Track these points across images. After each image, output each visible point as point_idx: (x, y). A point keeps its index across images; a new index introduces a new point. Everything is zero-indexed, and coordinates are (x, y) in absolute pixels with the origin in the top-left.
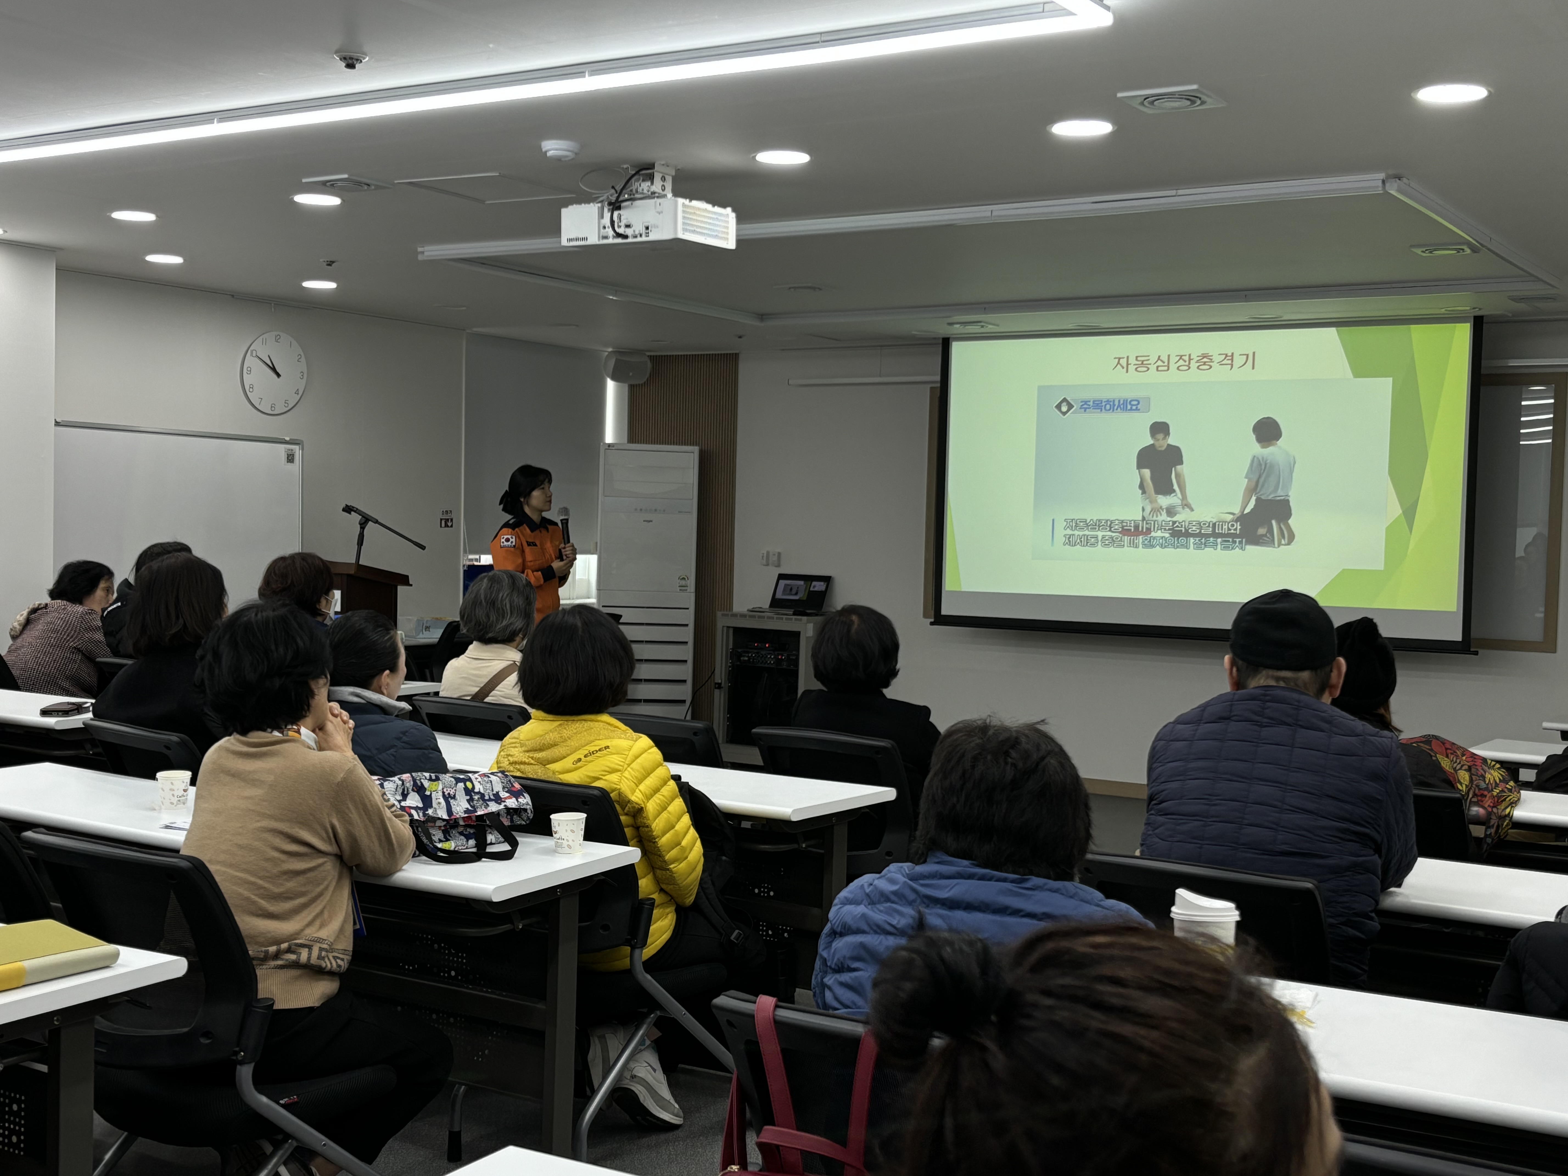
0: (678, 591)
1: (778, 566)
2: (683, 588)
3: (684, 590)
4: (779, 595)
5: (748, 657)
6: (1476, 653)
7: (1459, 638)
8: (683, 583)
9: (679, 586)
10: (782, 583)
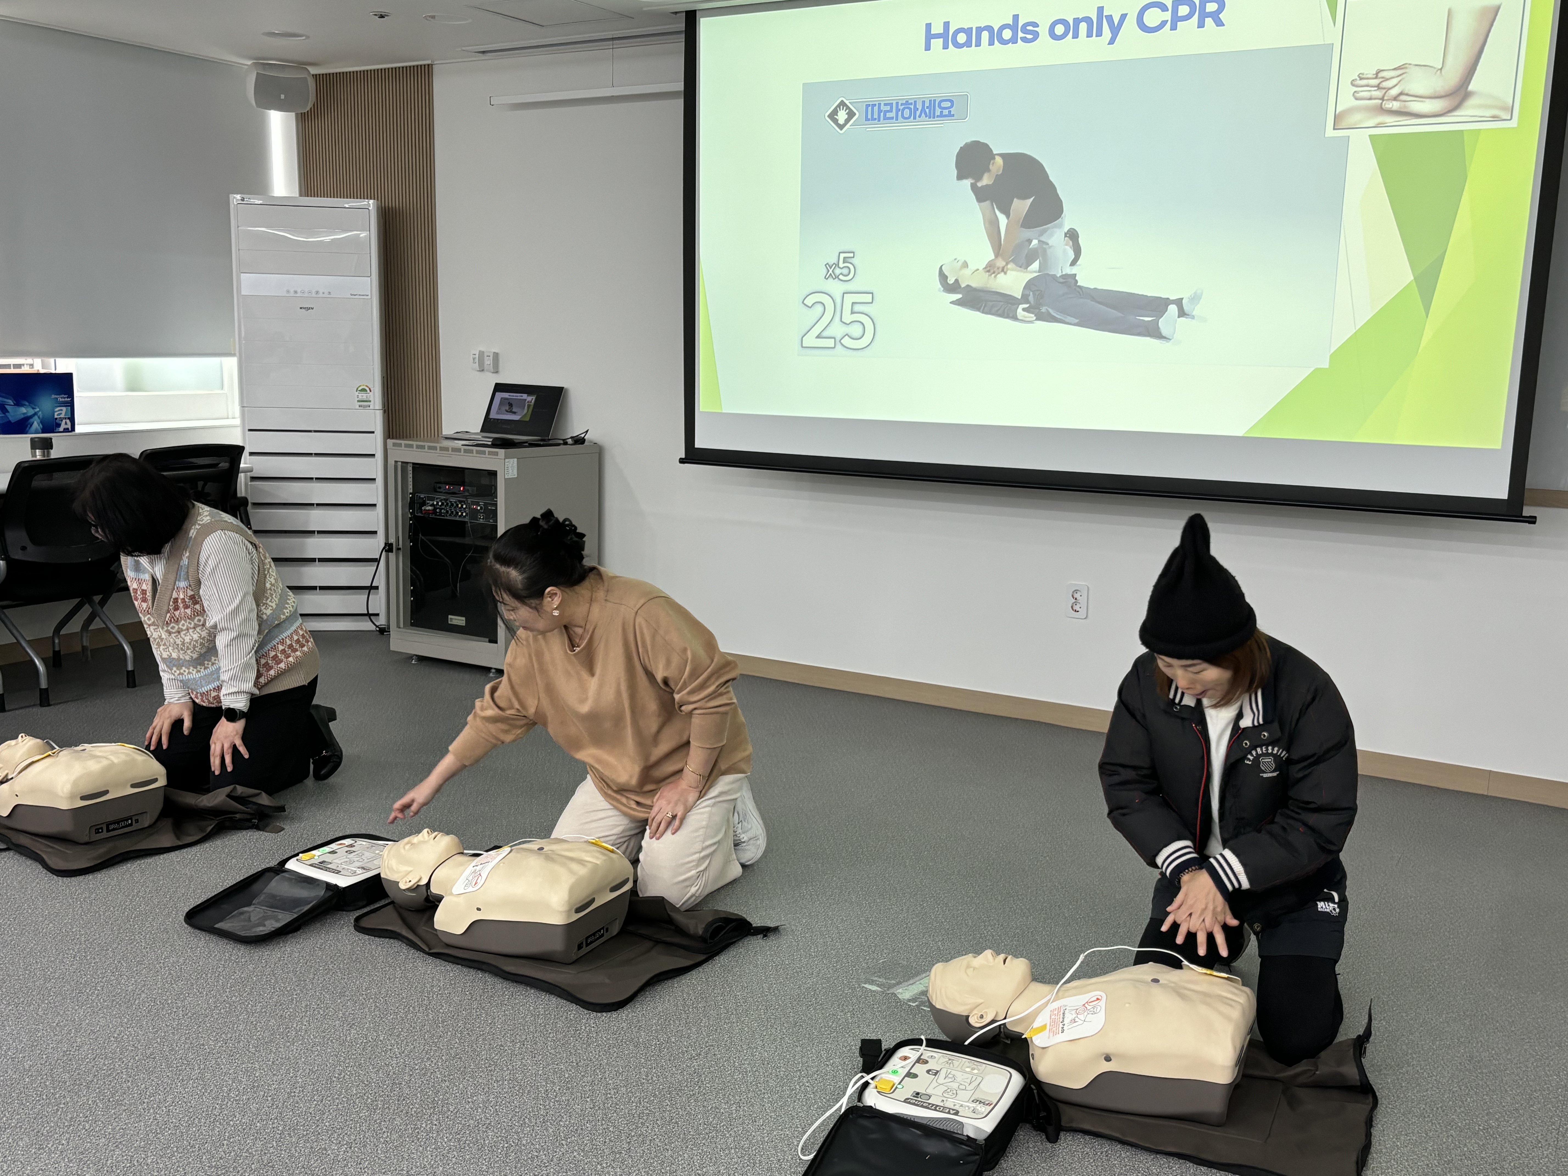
0: (357, 407)
1: (496, 372)
2: (364, 403)
3: (366, 406)
4: (493, 415)
5: (433, 505)
6: (1532, 520)
7: (1503, 494)
8: (363, 396)
9: (358, 401)
10: (499, 395)
